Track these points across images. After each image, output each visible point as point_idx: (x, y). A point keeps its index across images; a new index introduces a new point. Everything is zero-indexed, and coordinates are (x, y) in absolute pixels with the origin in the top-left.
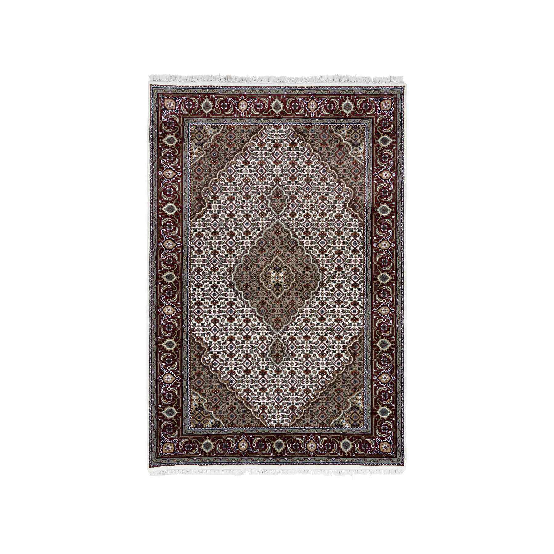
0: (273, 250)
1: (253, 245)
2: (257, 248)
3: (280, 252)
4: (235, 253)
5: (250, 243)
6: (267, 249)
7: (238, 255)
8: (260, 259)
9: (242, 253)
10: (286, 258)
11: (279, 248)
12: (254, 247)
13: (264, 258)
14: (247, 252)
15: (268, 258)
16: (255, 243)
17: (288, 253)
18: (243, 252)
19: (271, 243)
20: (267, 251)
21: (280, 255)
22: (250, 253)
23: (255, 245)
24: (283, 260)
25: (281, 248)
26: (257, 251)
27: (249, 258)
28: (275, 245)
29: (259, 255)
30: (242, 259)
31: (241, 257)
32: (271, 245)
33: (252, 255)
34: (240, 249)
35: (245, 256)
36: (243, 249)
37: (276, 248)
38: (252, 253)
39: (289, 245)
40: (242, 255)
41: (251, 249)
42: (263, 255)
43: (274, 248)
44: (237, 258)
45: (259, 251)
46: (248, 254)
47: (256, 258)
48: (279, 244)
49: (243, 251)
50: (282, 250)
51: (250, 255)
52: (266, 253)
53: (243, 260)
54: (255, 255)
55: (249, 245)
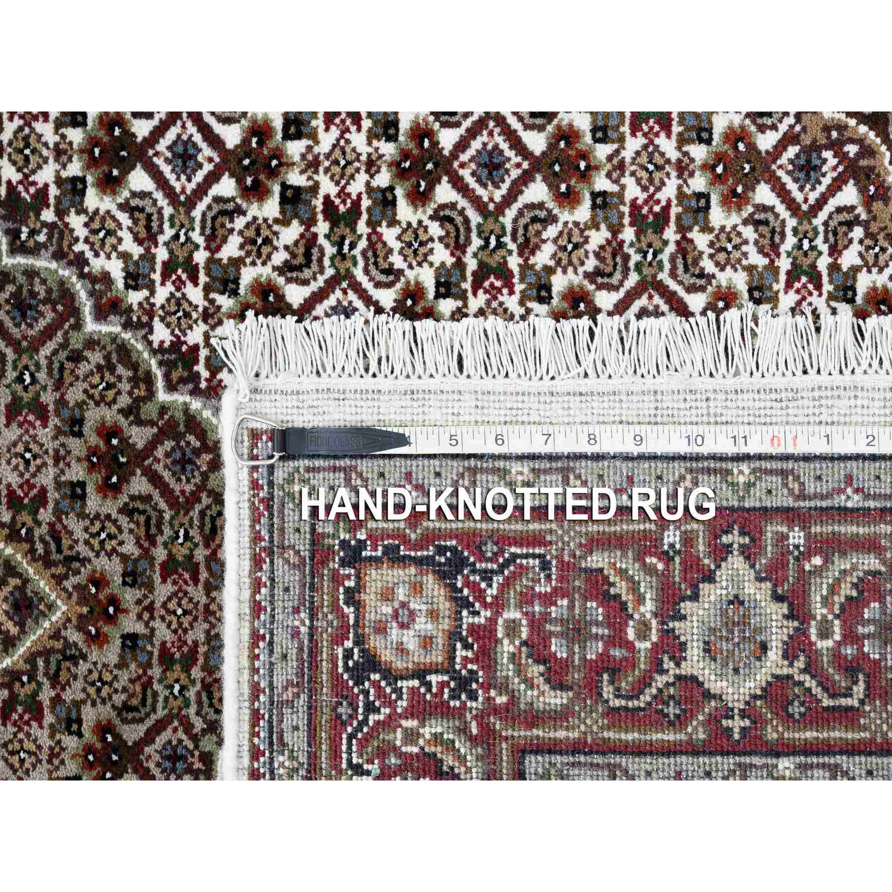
0: (113, 568)
1: (158, 373)
2: (131, 412)
3: (99, 640)
4: (92, 199)
5: (177, 344)
6: (126, 510)
7: (76, 221)
8: (45, 434)
9: (97, 264)
10: (46, 695)
11: (130, 624)
12: (149, 380)
13: (47, 478)
14: (100, 314)
15: (46, 515)
16: (180, 398)
17: (89, 715)
18: (106, 278)
19: (181, 552)
20: (111, 507)
21: (74, 636)
22: (91, 343)
23: (163, 396)
24: (31, 658)
25: (131, 641)
26: (110, 415)
27: (48, 333)
28: (163, 591)
29: (75, 426)
30: (43, 263)
31: (59, 255)
32: (160, 554)
33: (76, 357)
34: (129, 245)
35: (67, 295)
36: (134, 280)
37: (129, 596)
38: (96, 357)
39: (160, 726)
40: (80, 261)
41: (124, 351)
42: (76, 472)
43: (132, 577)
44: (48, 215)
45: (108, 432)
46: (91, 326)
47: (48, 398)
48: (163, 633)
49: (116, 268)
50: (112, 653)
51: (76, 342)
52: (94, 503)
53: (31, 274)
54: (75, 395)
55: (161, 334)
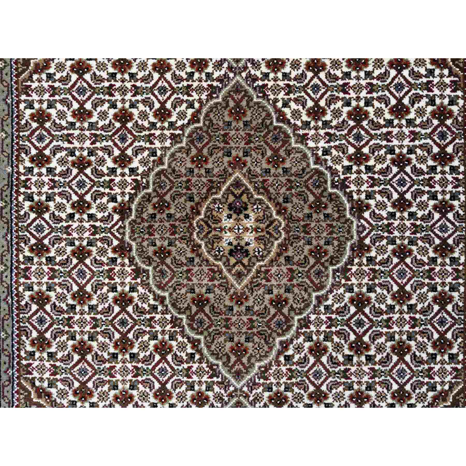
0: (250, 303)
1: (302, 316)
2: (292, 309)
3: (231, 299)
4: (348, 295)
5: (310, 322)
6: (265, 308)
7: (342, 290)
8: (285, 281)
9: (331, 296)
10: (216, 283)
11: (236, 309)
12: (300, 313)
13: (273, 282)
14: (318, 298)
15: (264, 282)
16: (296, 324)
17: (211, 296)
18: (327, 299)
19: (255, 324)
20: (267, 302)
21: (232, 291)
22: (310, 295)
23: (296, 318)
24: (225, 278)
25: (231, 309)
26: (291, 301)
27: (312, 282)
28: (245, 318)
29: (288, 290)
30: (331, 280)
31: (333, 285)
32: (255, 318)
33: (306, 290)
34: (336, 306)
35: (322, 287)
36: (327, 308)
37: (243, 308)
38: (306, 296)
39: (209, 318)
40: (331, 291)
41: (308, 306)
42: (275, 291)
43: (248, 309)
44: (343, 281)
45: (286, 300)
46: (314, 294)
47: (295, 282)
48: (234, 319)
49: (329, 302)
50: (228, 303)
51: (310, 290)
52: (267, 297)
53: (327, 276)
54: (296, 290)
55: (313, 317)
